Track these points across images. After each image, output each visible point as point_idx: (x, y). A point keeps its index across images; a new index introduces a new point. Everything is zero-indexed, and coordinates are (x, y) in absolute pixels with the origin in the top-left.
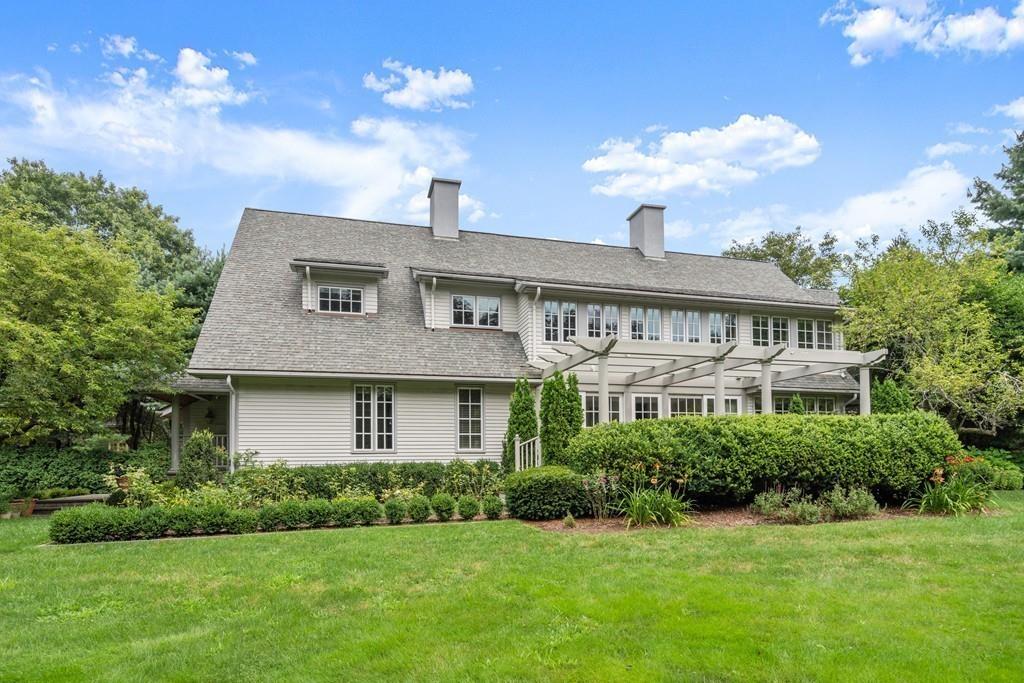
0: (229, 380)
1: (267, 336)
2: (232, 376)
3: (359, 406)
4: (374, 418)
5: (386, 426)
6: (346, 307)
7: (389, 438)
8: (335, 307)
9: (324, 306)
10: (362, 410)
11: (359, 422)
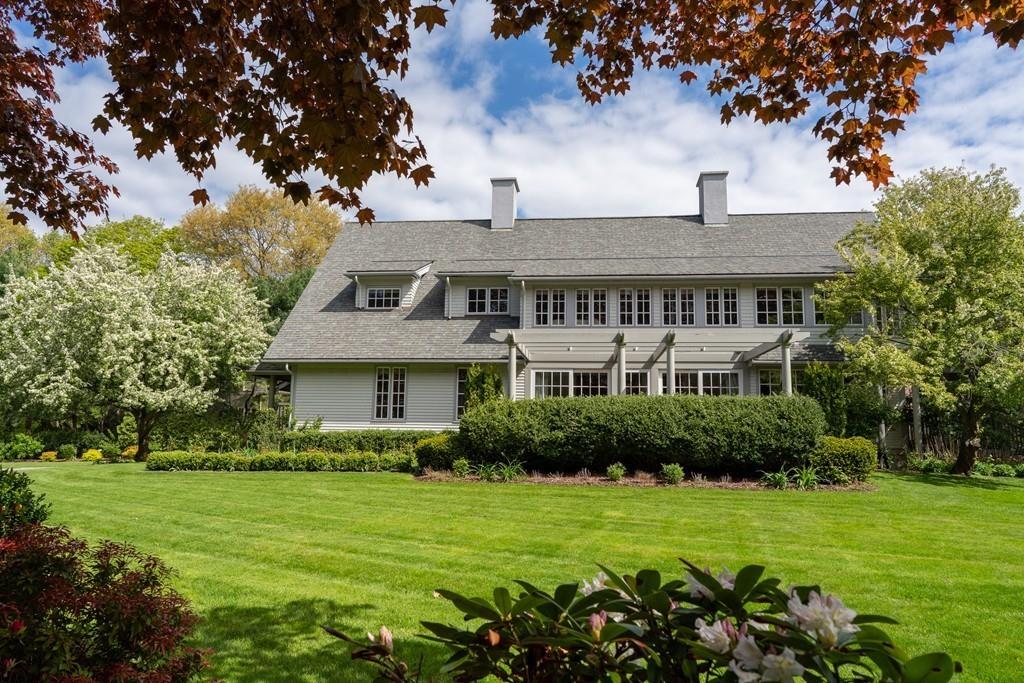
0: (287, 366)
1: (322, 331)
2: (289, 363)
3: (380, 384)
4: (391, 393)
5: (399, 399)
6: (388, 303)
7: (401, 409)
8: (380, 303)
9: (371, 303)
10: (382, 386)
11: (379, 397)
